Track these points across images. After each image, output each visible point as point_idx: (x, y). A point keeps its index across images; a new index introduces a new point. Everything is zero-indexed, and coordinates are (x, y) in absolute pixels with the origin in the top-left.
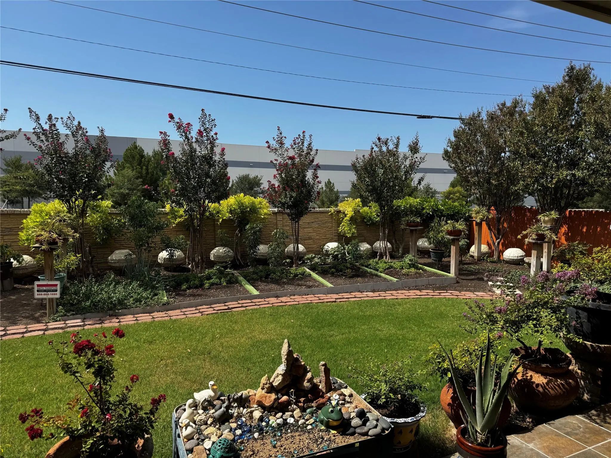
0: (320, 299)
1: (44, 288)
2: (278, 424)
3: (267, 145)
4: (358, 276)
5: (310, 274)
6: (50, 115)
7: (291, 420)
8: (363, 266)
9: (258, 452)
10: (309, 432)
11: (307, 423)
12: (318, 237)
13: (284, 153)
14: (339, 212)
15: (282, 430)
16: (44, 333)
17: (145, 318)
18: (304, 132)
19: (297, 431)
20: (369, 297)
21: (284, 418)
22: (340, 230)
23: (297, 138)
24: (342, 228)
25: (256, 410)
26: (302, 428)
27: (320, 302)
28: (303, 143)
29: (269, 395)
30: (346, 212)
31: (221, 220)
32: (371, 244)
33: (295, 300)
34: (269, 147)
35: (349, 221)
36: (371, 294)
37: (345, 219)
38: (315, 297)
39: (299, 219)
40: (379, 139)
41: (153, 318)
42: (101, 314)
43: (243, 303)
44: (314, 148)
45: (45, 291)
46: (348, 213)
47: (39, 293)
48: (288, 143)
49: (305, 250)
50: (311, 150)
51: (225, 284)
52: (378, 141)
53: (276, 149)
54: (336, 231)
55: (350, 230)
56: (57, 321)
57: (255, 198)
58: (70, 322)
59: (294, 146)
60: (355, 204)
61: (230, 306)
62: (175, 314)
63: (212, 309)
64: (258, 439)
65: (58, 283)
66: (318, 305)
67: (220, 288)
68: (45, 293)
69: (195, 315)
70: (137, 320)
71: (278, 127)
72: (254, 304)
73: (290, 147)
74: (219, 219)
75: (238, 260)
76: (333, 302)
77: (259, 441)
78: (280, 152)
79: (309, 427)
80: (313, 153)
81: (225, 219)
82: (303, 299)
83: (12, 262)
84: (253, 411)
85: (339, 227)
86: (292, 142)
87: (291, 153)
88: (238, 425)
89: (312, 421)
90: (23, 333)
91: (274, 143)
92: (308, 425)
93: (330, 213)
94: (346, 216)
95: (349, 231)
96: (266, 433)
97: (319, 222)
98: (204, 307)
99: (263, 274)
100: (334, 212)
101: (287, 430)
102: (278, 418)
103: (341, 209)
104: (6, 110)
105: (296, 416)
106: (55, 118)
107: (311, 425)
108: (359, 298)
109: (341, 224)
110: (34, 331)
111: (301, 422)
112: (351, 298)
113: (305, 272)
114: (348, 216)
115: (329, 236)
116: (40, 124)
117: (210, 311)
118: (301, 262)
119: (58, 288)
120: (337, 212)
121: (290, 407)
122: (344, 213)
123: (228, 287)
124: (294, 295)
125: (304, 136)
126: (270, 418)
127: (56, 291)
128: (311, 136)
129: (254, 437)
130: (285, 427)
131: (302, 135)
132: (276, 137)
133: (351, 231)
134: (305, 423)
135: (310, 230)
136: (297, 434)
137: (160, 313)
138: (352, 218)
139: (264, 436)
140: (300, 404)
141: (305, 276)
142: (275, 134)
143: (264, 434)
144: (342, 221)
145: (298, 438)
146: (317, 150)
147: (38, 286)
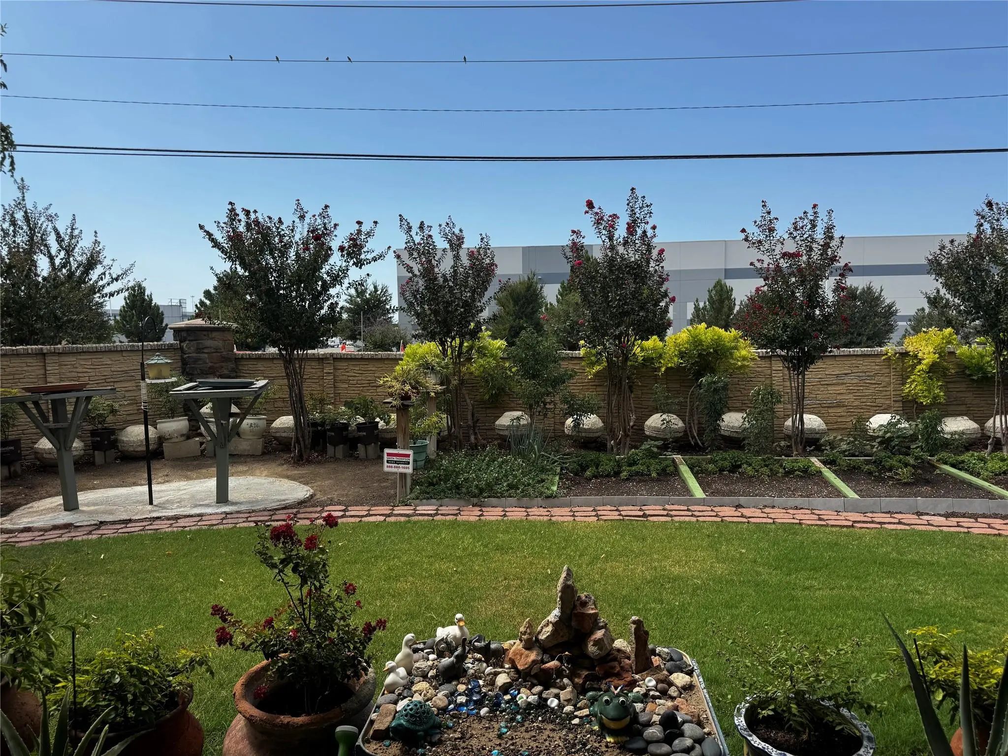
0: (820, 519)
1: (395, 459)
2: (529, 704)
3: (743, 236)
4: (927, 482)
5: (821, 472)
6: (422, 222)
7: (553, 703)
8: (946, 463)
9: (471, 737)
10: (570, 729)
11: (575, 713)
12: (856, 403)
13: (774, 247)
14: (905, 354)
15: (529, 714)
16: (385, 520)
17: (516, 514)
18: (815, 206)
19: (552, 722)
20: (932, 525)
21: (544, 696)
22: (907, 391)
23: (801, 218)
24: (910, 387)
25: (505, 672)
26: (562, 719)
27: (817, 525)
28: (814, 226)
29: (527, 652)
30: (920, 355)
31: (663, 369)
32: (981, 420)
33: (770, 515)
34: (746, 239)
35: (928, 373)
36: (941, 520)
37: (919, 367)
38: (813, 514)
39: (806, 368)
40: (990, 204)
41: (528, 515)
42: (462, 502)
43: (671, 510)
44: (837, 234)
45: (396, 462)
46: (925, 356)
47: (389, 465)
48: (782, 229)
49: (823, 426)
50: (831, 238)
51: (654, 475)
52: (987, 209)
53: (760, 242)
54: (898, 393)
55: (929, 390)
56: (406, 505)
57: (726, 331)
58: (422, 509)
59: (795, 234)
60: (943, 339)
61: (647, 512)
62: (561, 514)
63: (617, 513)
64: (483, 718)
65: (410, 452)
66: (810, 529)
67: (645, 481)
68: (396, 465)
69: (587, 519)
70: (505, 515)
71: (763, 202)
72: (690, 513)
73: (786, 236)
74: (662, 367)
75: (693, 437)
76: (847, 526)
77: (484, 721)
78: (767, 247)
79: (576, 721)
80: (833, 243)
81: (671, 368)
82: (786, 516)
83: (378, 423)
84: (500, 673)
85: (904, 384)
86: (791, 227)
87: (791, 247)
88: (467, 689)
89: (586, 712)
90: (363, 516)
91: (756, 230)
92: (576, 717)
93: (884, 357)
94: (920, 362)
95: (926, 393)
96: (501, 712)
97: (861, 374)
98: (609, 507)
99: (727, 464)
100: (895, 355)
101: (536, 717)
102: (534, 695)
103: (910, 349)
104: (376, 223)
105: (562, 697)
106: (428, 226)
107: (581, 718)
108: (908, 525)
109: (909, 377)
110: (376, 515)
111: (569, 708)
112: (889, 523)
113: (809, 467)
114: (924, 362)
115: (882, 401)
116: (411, 236)
117: (614, 516)
118: (812, 448)
119: (411, 459)
120: (901, 354)
121: (558, 681)
122: (916, 356)
123: (658, 480)
124: (773, 507)
125: (815, 213)
126: (522, 690)
127: (409, 463)
128: (830, 212)
129: (478, 713)
130: (539, 710)
131: (810, 212)
132: (759, 219)
133: (930, 393)
134: (573, 713)
135: (841, 389)
136: (551, 726)
137: (541, 509)
138: (933, 368)
139: (496, 716)
140: (576, 680)
141: (808, 474)
142: (758, 214)
143: (498, 713)
144: (912, 372)
145: (547, 732)
146: (843, 238)
147: (389, 454)
